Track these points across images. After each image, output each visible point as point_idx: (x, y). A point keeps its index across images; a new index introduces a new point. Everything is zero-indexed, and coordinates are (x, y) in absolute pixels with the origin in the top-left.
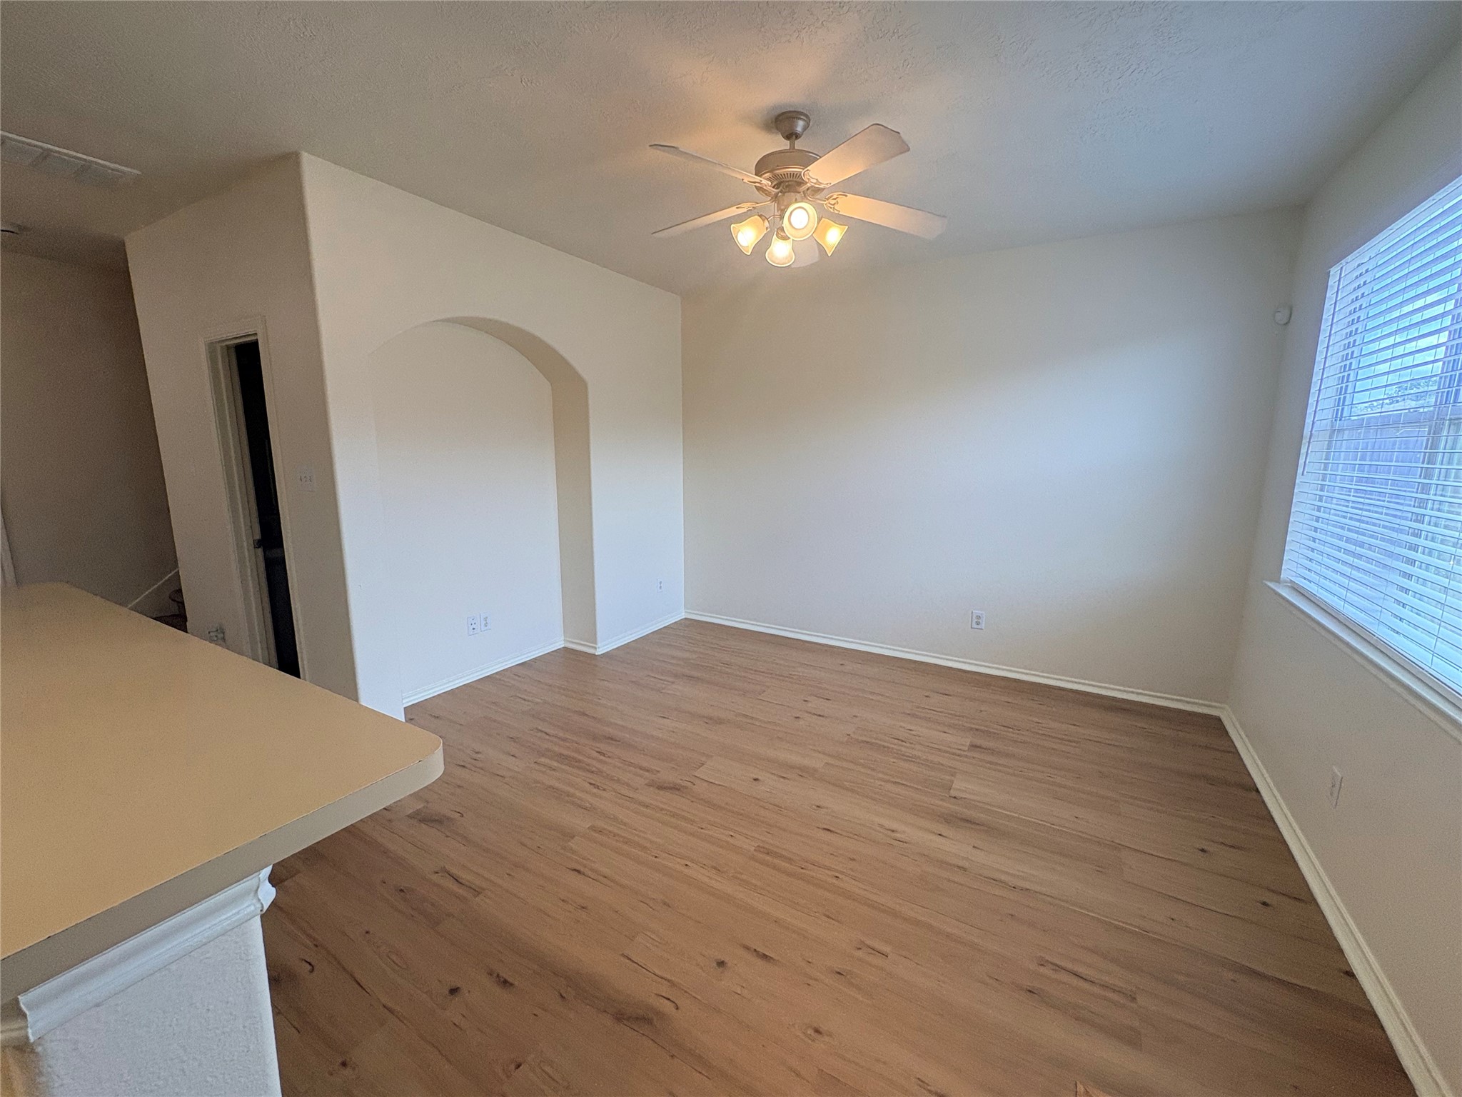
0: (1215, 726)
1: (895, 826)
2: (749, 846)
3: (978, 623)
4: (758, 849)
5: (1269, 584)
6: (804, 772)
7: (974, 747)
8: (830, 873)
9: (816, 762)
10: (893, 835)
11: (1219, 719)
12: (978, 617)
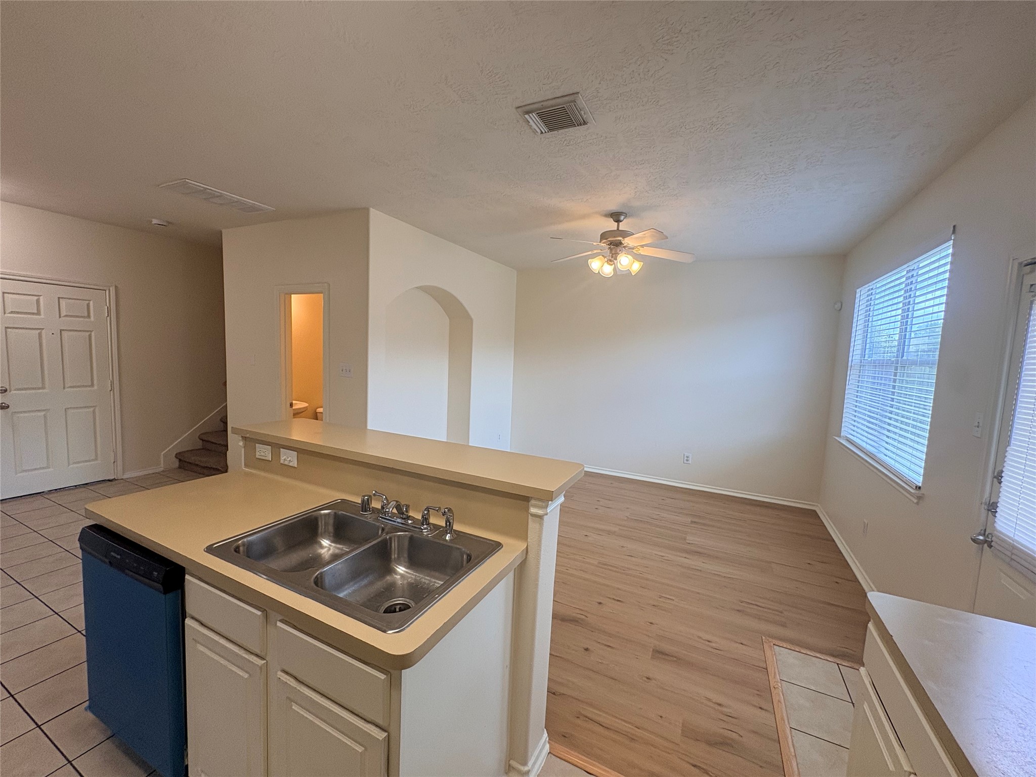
0: (814, 514)
1: (663, 554)
2: (596, 563)
3: (687, 460)
4: (599, 563)
5: (835, 437)
6: (609, 533)
7: (692, 522)
8: (638, 572)
9: (615, 529)
10: (663, 558)
11: (815, 511)
12: (687, 457)
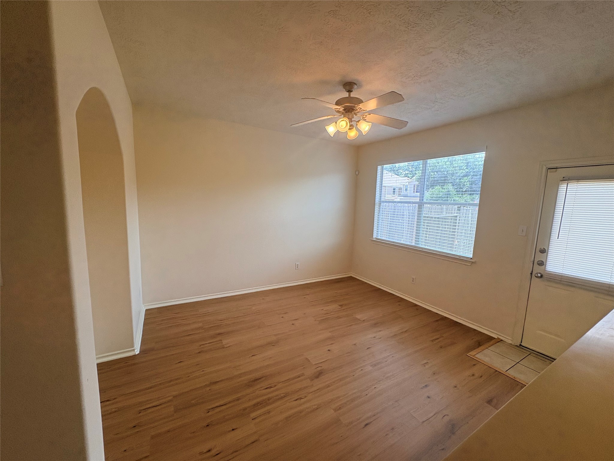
3: (298, 267)
5: (370, 239)
11: (352, 277)
12: (298, 265)
